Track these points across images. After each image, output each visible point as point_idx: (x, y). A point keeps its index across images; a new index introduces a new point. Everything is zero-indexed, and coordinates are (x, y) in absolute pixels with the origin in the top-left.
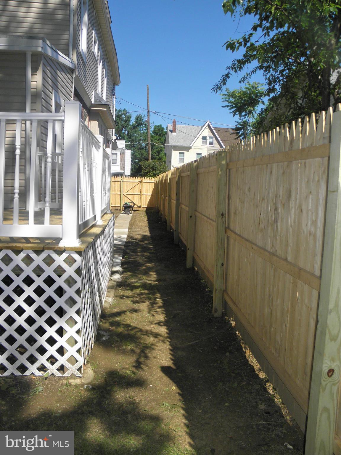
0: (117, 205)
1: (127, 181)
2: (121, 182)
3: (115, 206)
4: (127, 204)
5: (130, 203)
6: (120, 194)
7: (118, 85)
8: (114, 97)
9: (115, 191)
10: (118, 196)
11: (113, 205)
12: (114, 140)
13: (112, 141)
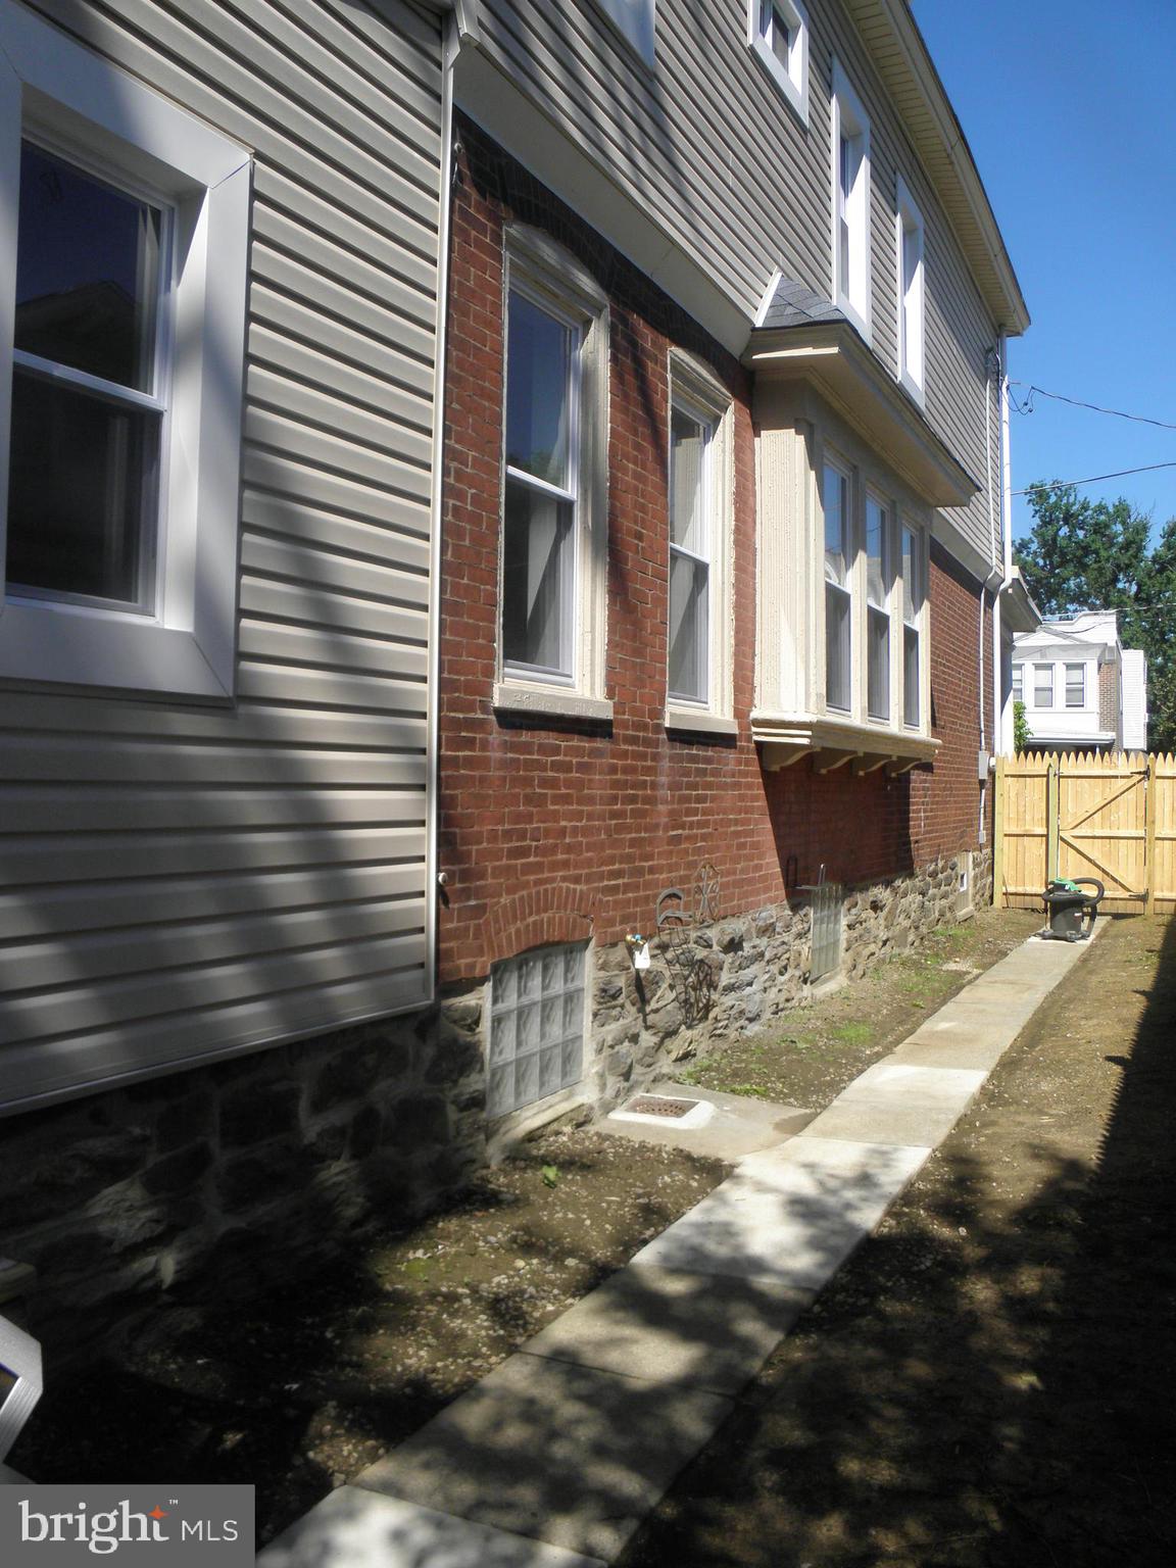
0: (1030, 889)
1: (1076, 773)
2: (1047, 776)
3: (1020, 890)
4: (1061, 887)
5: (1077, 882)
6: (1047, 836)
7: (1018, 334)
8: (998, 389)
9: (1020, 819)
10: (1036, 848)
11: (1011, 889)
12: (1008, 581)
13: (1002, 587)
